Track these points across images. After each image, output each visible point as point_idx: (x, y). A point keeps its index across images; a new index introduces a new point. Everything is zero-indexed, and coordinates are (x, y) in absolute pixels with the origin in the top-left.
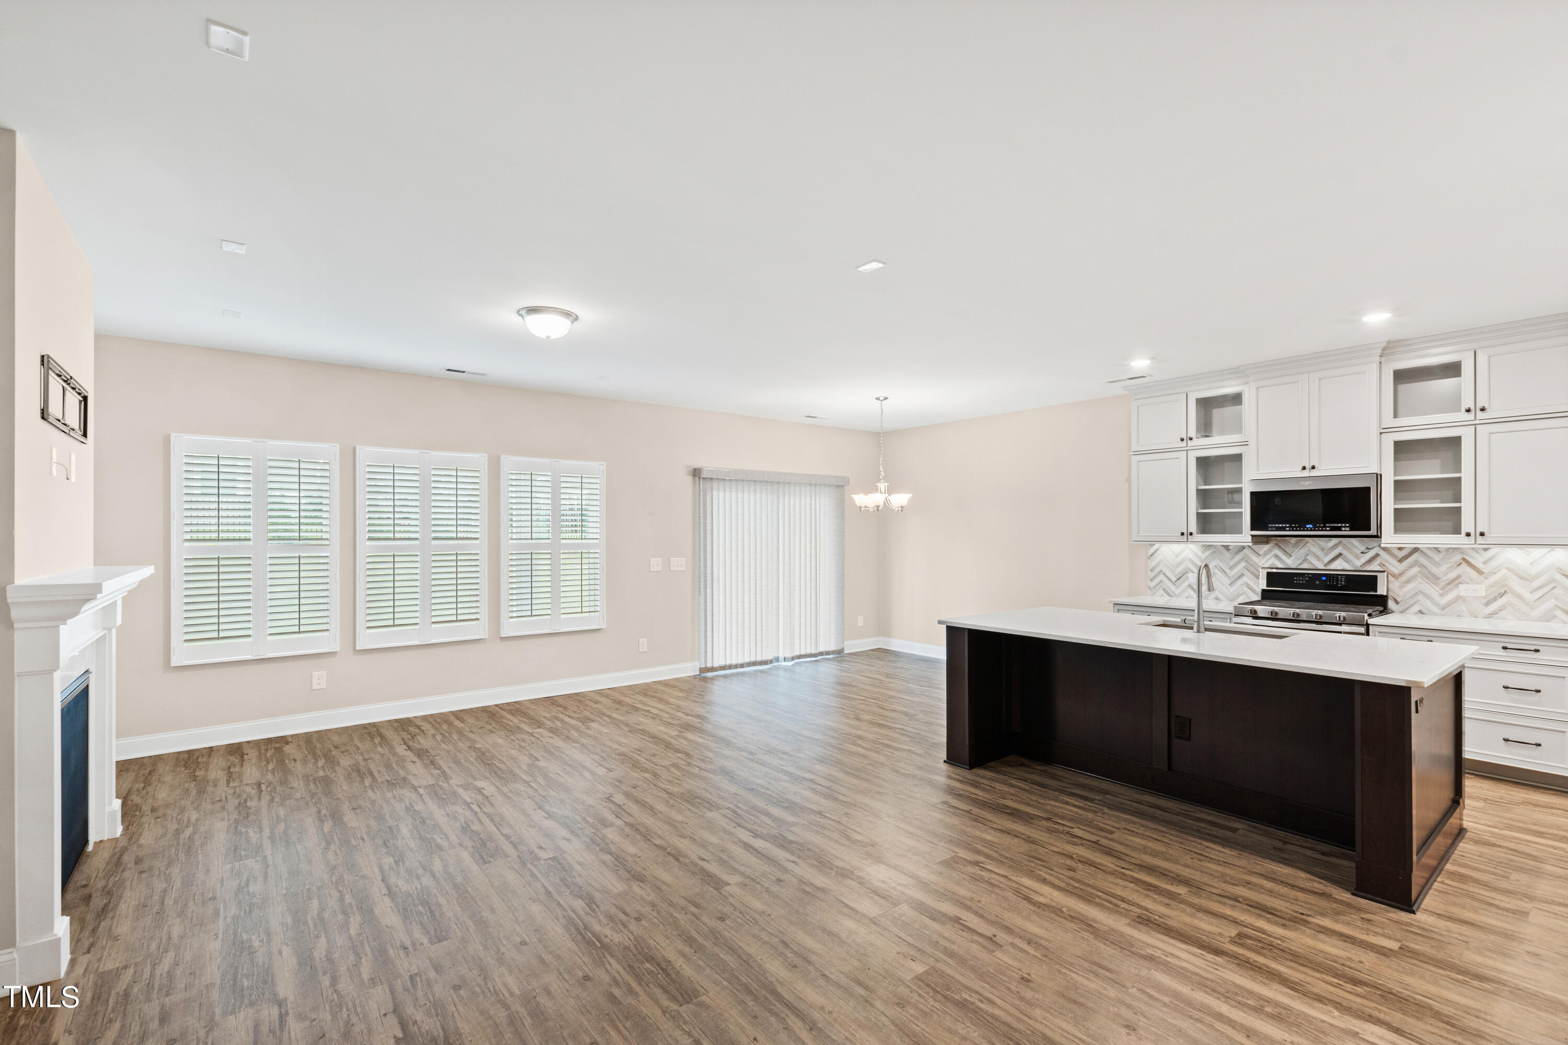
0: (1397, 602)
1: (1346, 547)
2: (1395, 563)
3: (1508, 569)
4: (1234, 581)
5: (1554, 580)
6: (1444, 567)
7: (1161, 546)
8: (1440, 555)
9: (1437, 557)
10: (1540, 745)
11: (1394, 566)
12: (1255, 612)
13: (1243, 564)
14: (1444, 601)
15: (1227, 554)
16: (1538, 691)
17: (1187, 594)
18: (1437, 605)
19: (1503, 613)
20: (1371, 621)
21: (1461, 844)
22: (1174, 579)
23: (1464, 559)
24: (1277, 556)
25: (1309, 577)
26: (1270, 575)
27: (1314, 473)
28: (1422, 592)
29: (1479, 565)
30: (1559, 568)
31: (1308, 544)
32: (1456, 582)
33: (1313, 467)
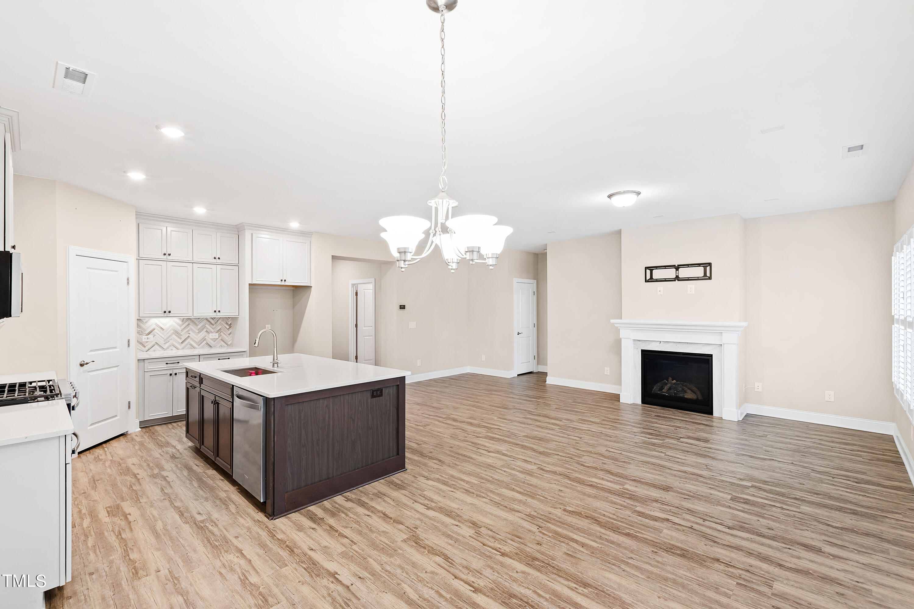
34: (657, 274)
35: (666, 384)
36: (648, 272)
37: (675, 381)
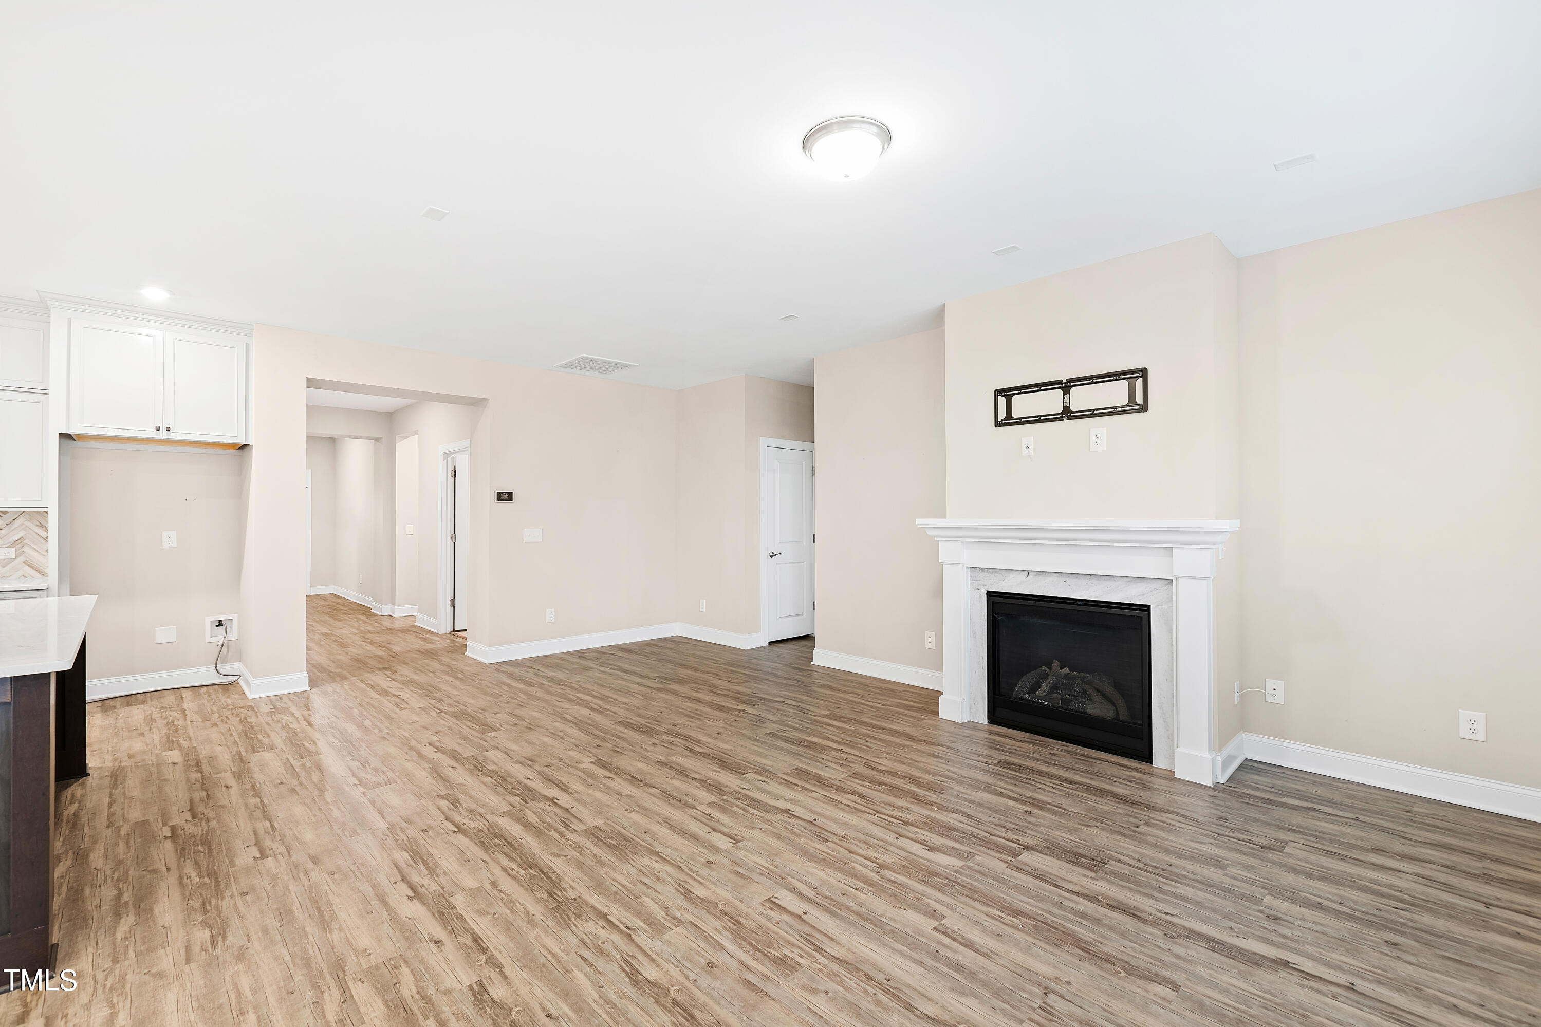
34: (1022, 406)
35: (1046, 676)
36: (1002, 400)
37: (1066, 670)
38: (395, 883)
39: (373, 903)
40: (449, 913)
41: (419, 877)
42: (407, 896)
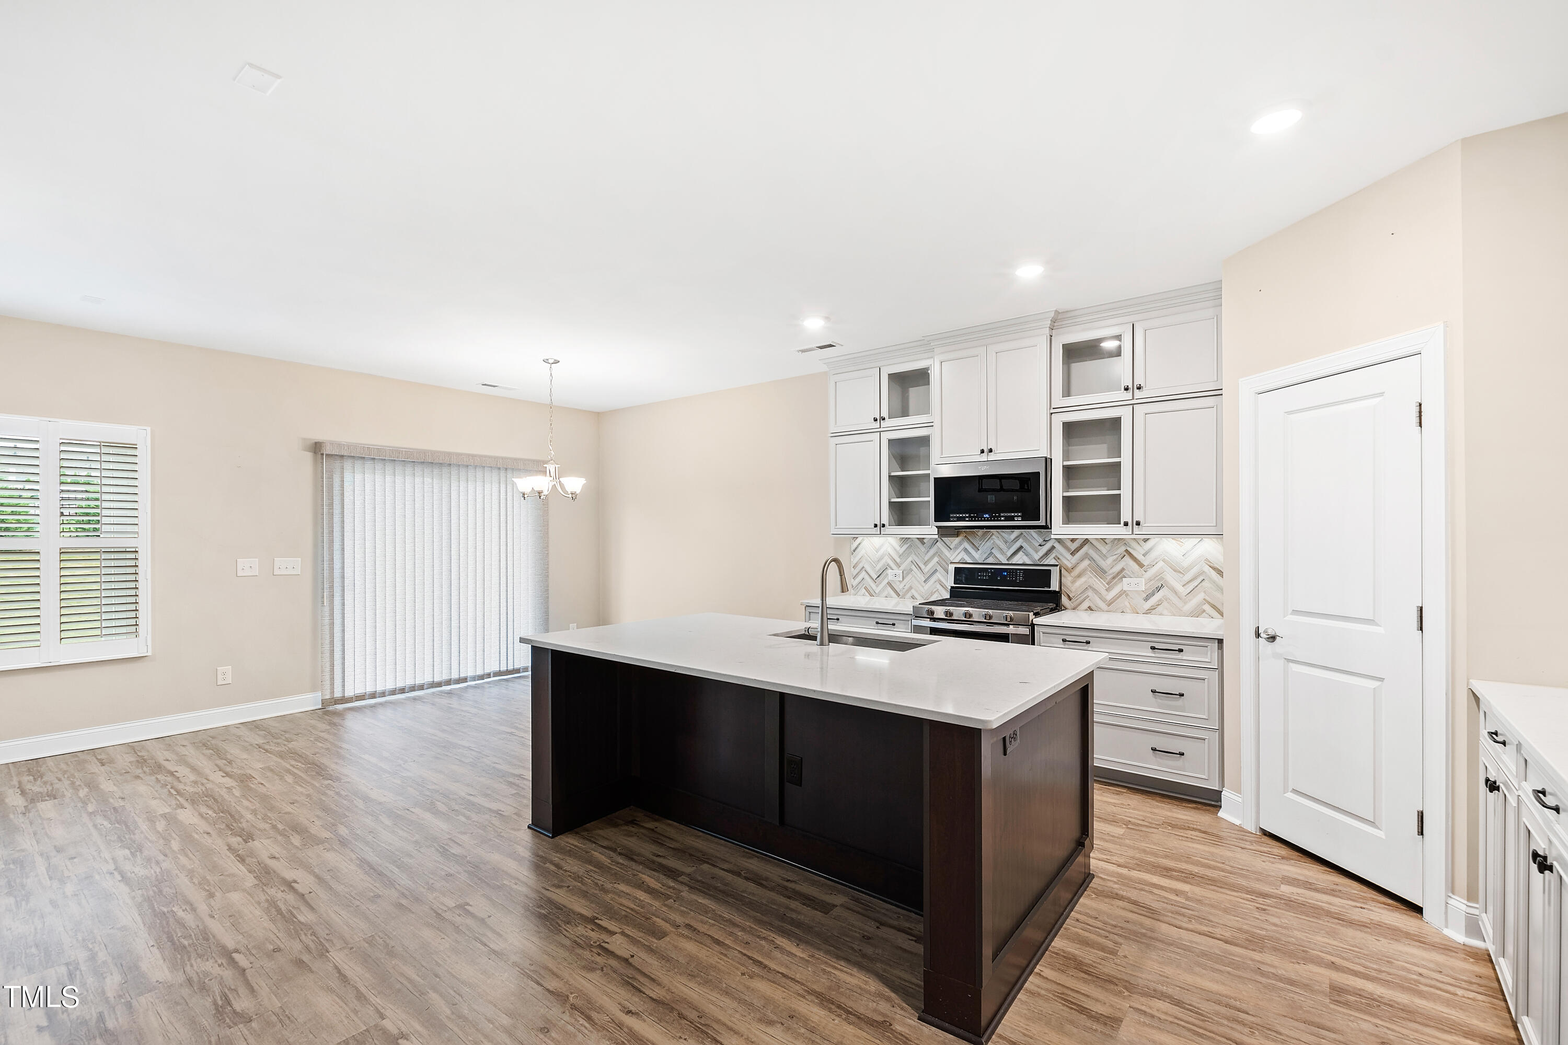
0: (1070, 599)
1: (1026, 540)
2: (1069, 556)
3: (1164, 561)
4: (929, 578)
5: (1202, 573)
6: (1110, 560)
7: (863, 540)
8: (1108, 547)
9: (1104, 549)
10: (1183, 754)
11: (1068, 560)
12: (932, 613)
13: (936, 559)
14: (1110, 596)
15: (923, 549)
16: (1182, 695)
17: (885, 593)
18: (1104, 600)
19: (1160, 609)
20: (1037, 621)
21: (1082, 900)
22: (875, 577)
23: (1127, 551)
24: (966, 550)
25: (991, 572)
26: (958, 571)
27: (992, 457)
28: (1091, 587)
29: (1140, 557)
30: (1207, 560)
31: (994, 537)
32: (1120, 575)
33: (991, 451)
38: (310, 893)
39: (329, 877)
40: (261, 873)
41: (285, 898)
42: (298, 883)
